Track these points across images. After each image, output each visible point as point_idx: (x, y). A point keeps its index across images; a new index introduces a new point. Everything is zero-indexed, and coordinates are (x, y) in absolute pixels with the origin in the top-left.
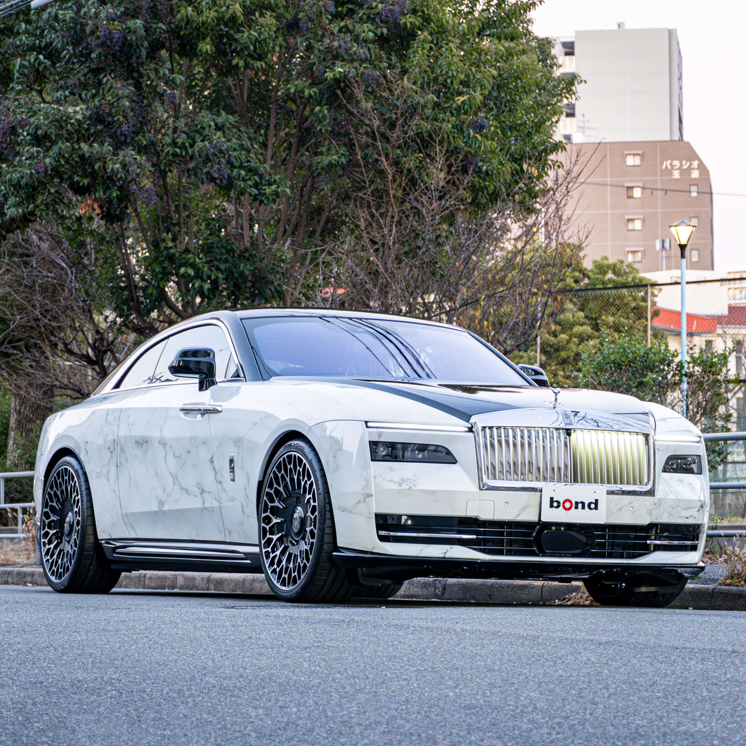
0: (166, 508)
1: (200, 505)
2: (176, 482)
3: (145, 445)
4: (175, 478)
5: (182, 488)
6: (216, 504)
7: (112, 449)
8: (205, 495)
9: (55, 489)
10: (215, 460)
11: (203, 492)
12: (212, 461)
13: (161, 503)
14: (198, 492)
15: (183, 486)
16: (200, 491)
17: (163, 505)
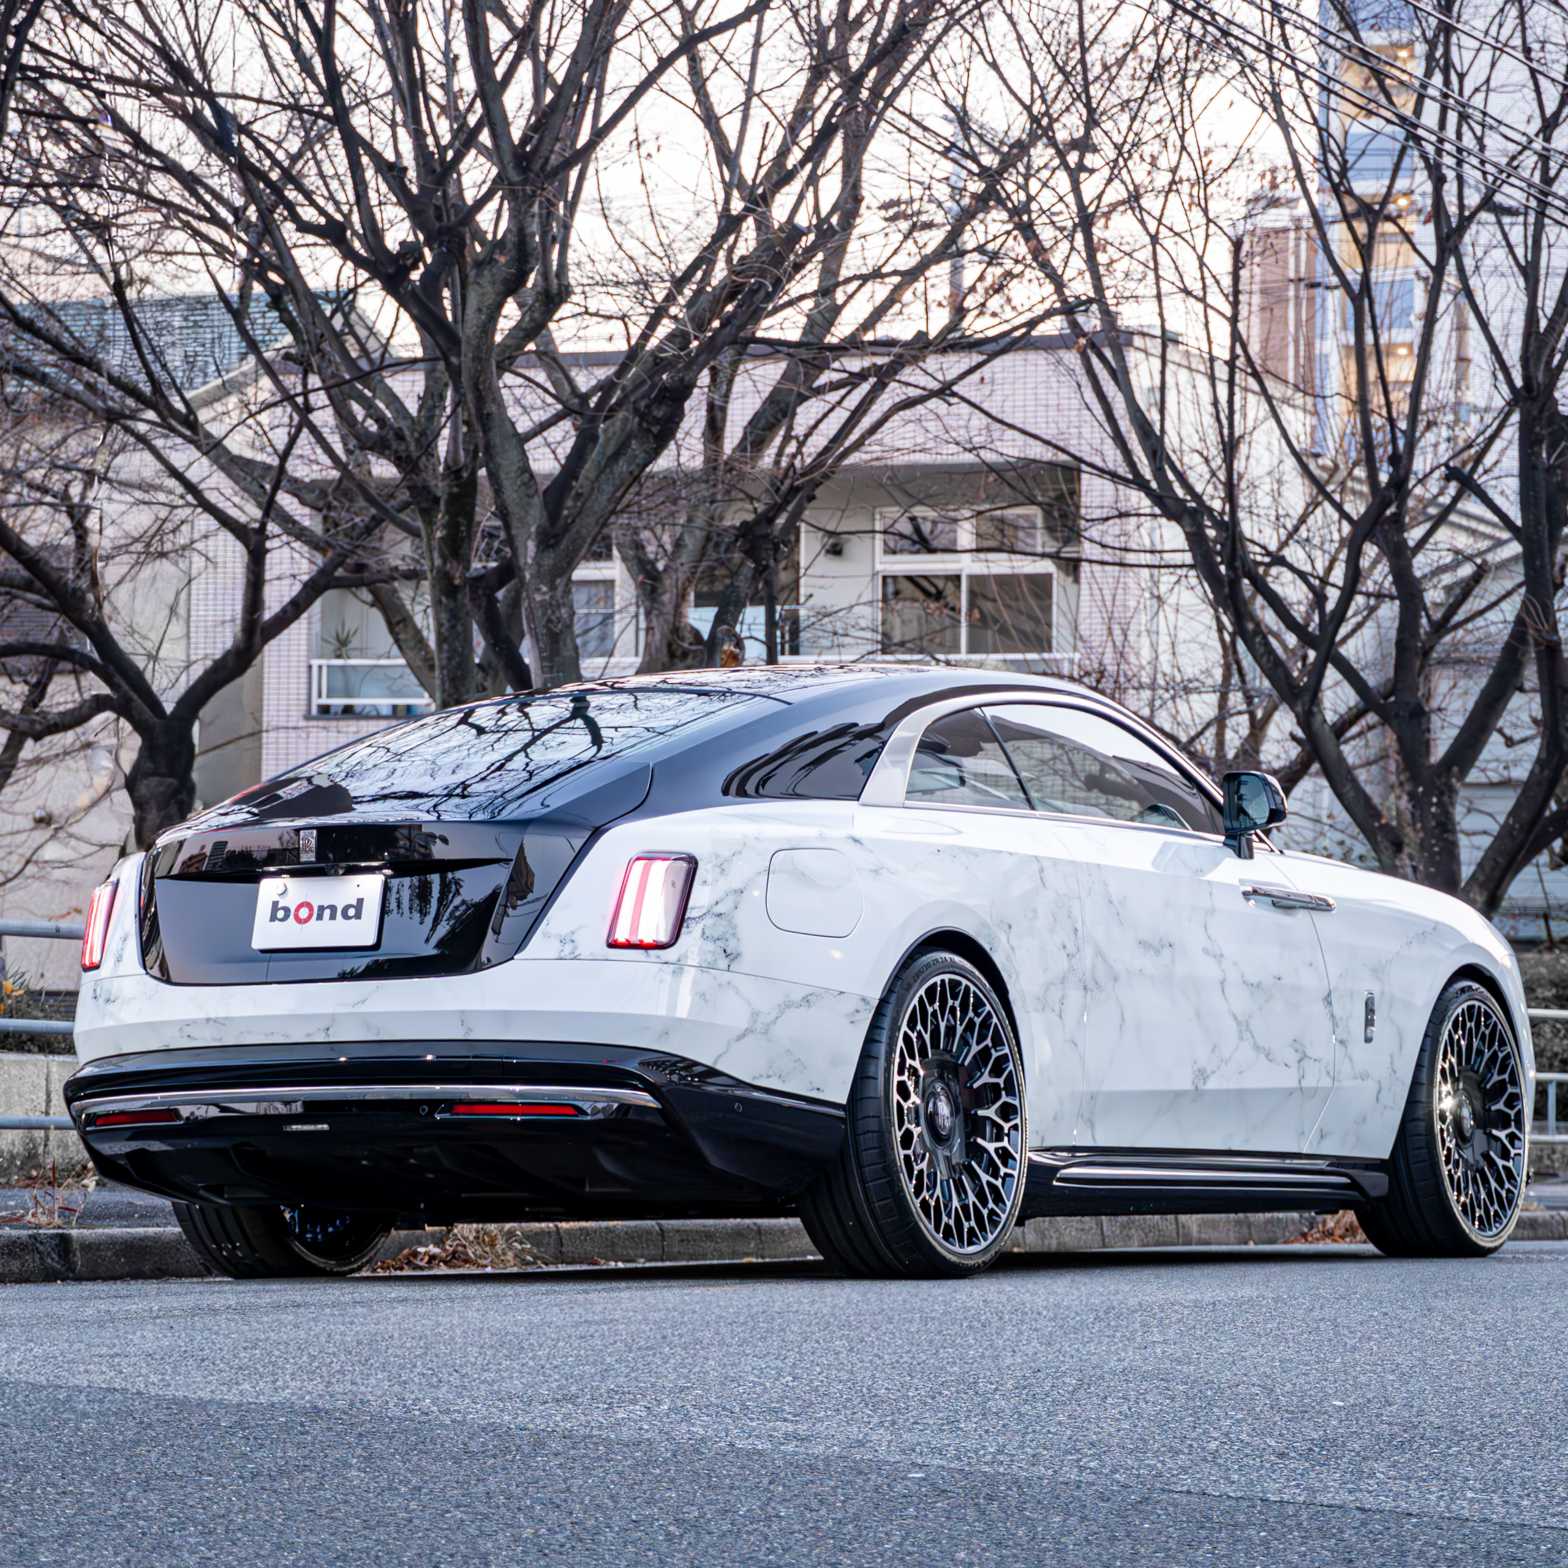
0: (1212, 1084)
1: (1293, 1083)
2: (1247, 1035)
3: (1167, 951)
4: (1244, 1027)
5: (1257, 1048)
6: (1326, 1082)
7: (1071, 948)
8: (1308, 1065)
9: (919, 1027)
10: (1334, 999)
11: (1303, 1058)
12: (1328, 1000)
13: (1202, 1074)
14: (1292, 1057)
15: (1260, 1043)
16: (1297, 1056)
17: (1205, 1080)
